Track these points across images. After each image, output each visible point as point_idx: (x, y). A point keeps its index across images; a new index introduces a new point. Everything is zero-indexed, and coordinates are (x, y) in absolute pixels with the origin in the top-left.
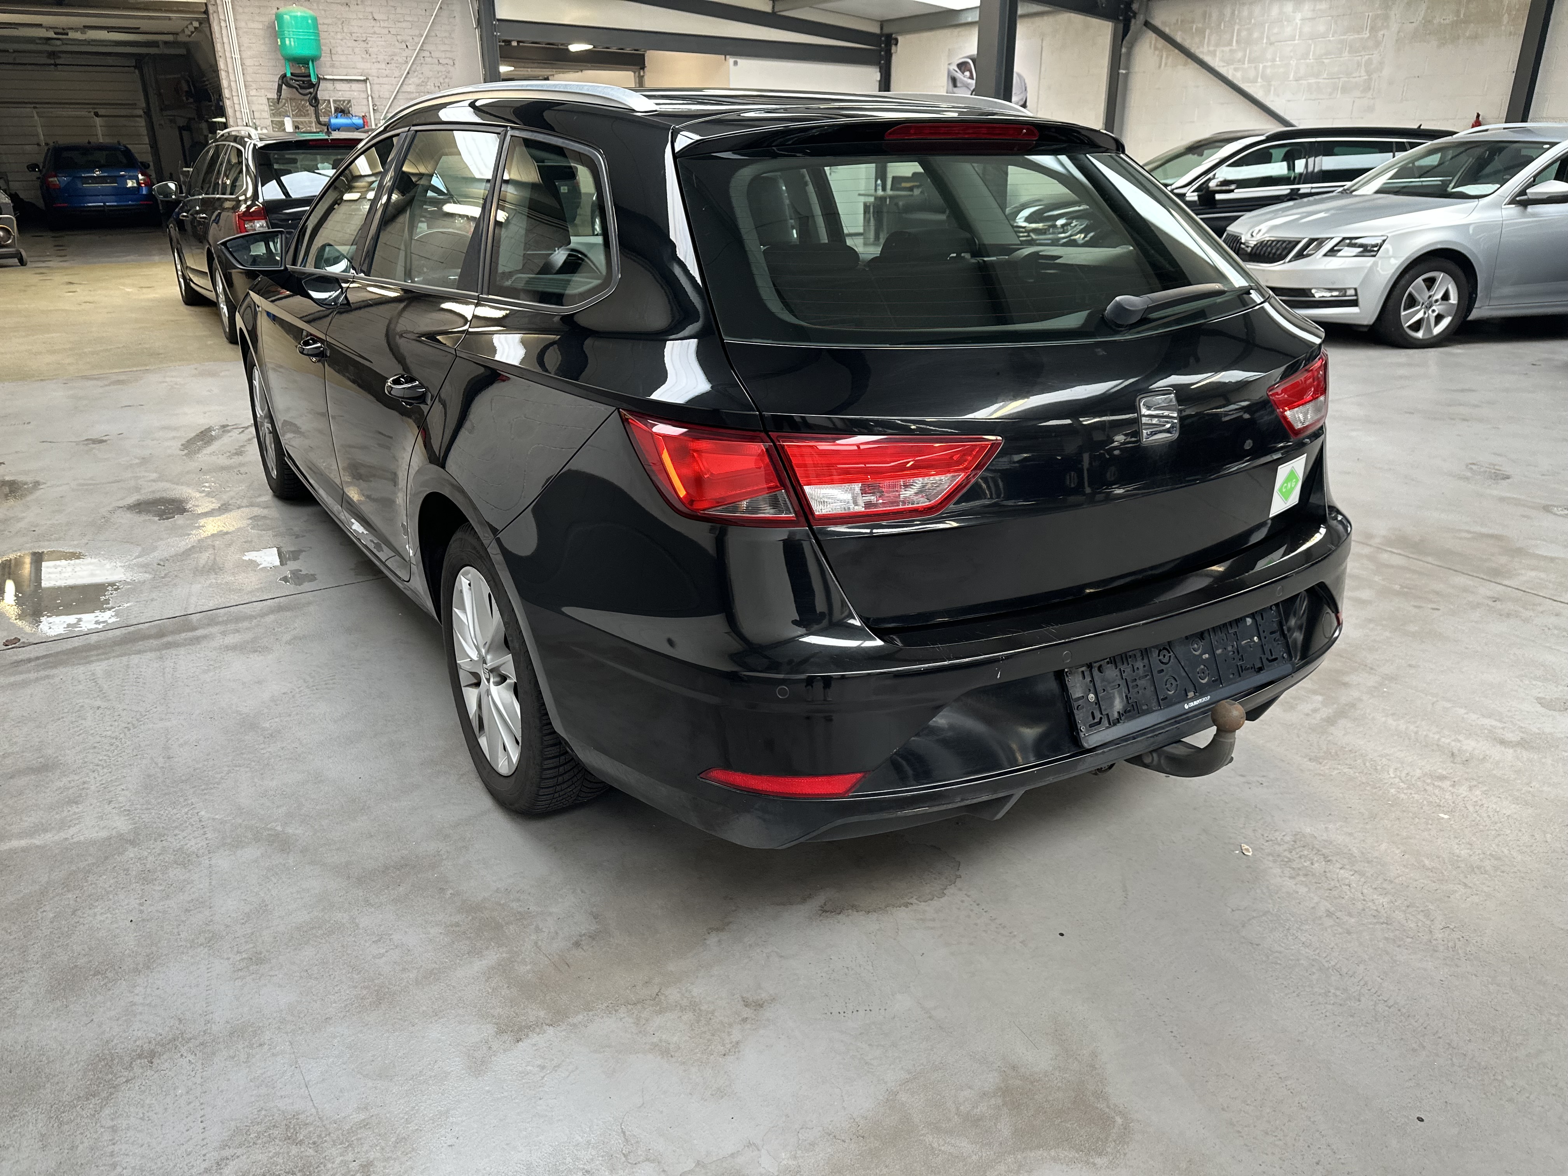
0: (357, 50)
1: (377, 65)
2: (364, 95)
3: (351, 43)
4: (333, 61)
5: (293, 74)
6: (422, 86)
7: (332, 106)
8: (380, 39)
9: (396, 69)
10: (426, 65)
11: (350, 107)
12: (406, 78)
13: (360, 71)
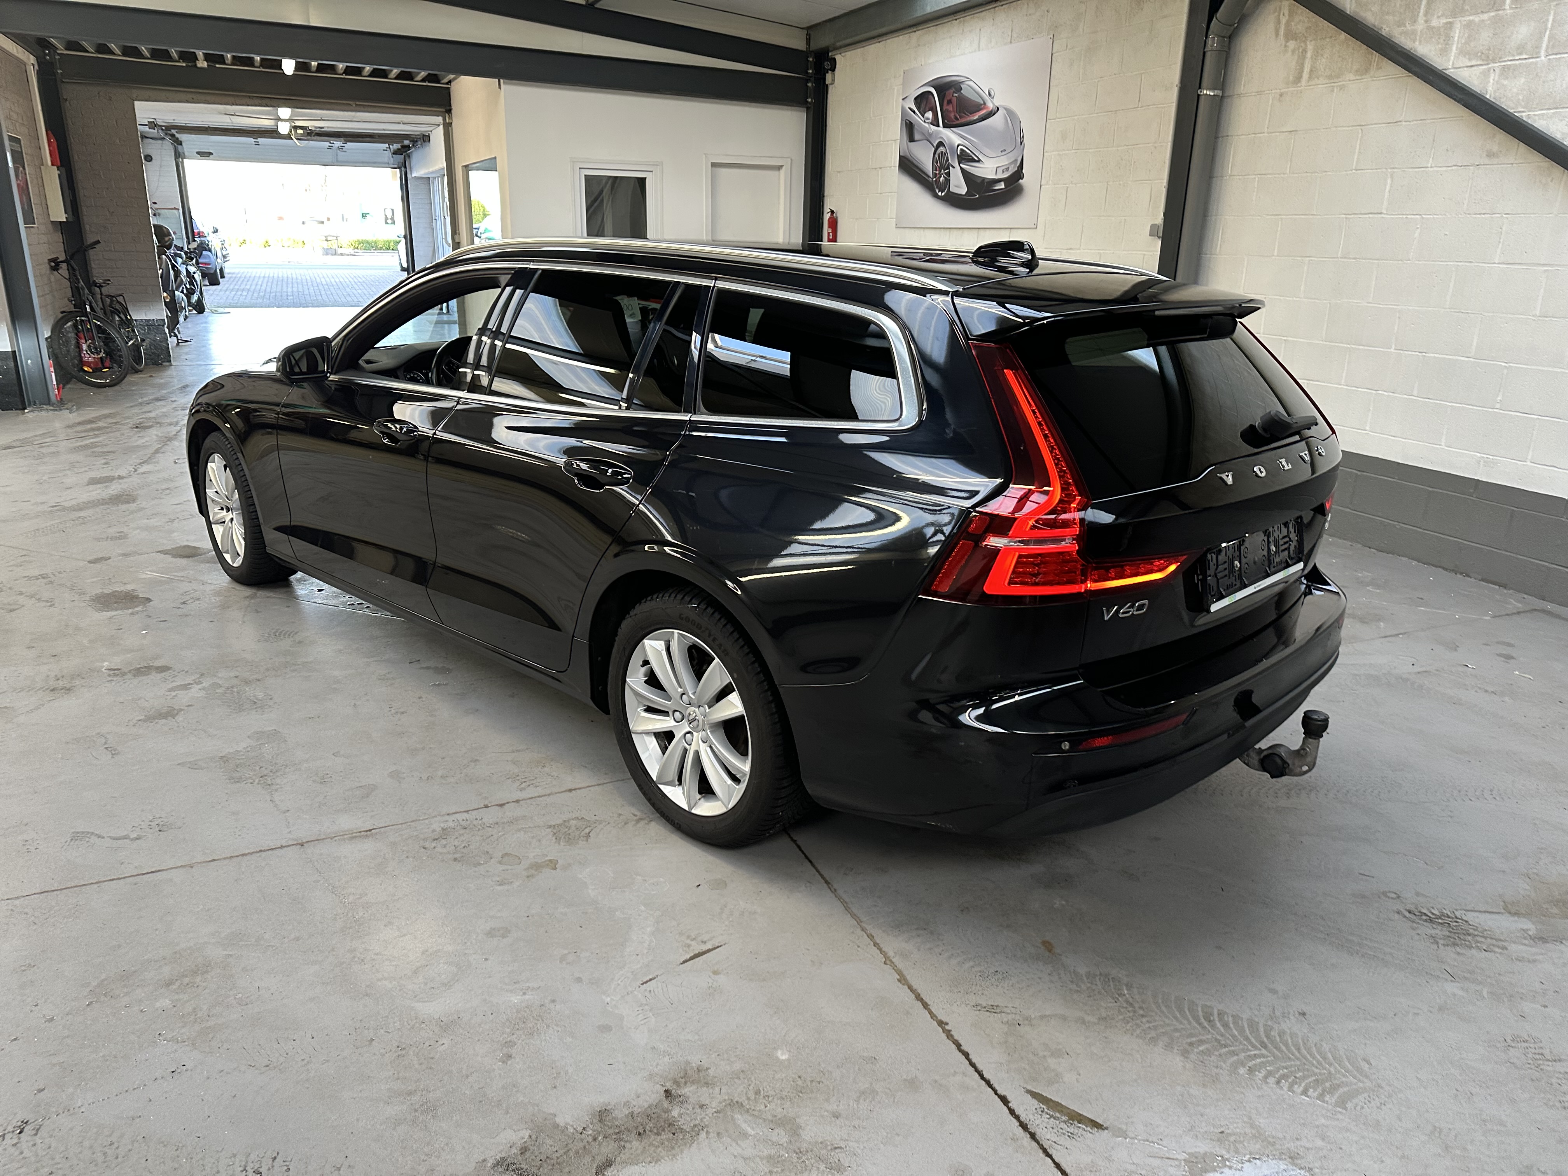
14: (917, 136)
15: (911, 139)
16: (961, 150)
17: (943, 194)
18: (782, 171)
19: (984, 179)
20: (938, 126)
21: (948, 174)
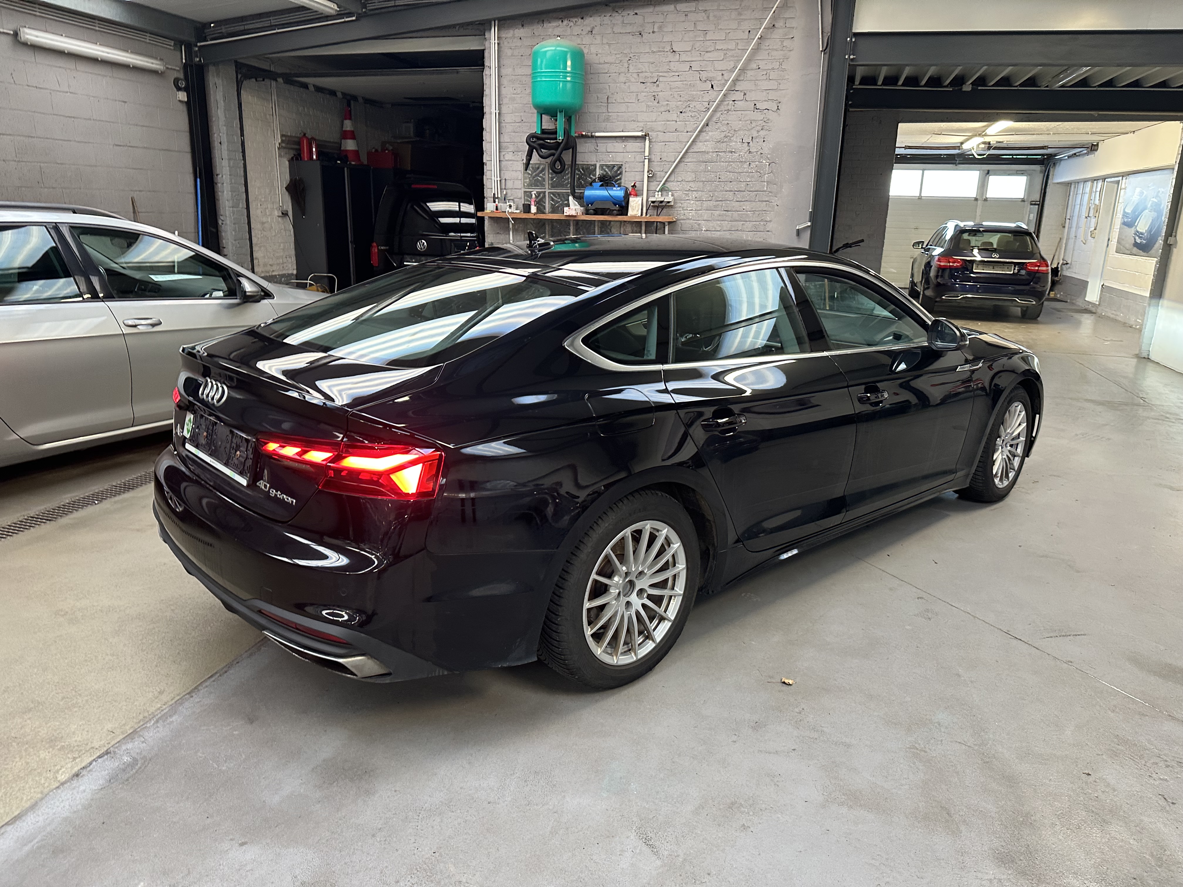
0: (641, 96)
1: (666, 115)
2: (639, 158)
3: (636, 87)
4: (608, 112)
5: (543, 131)
6: (723, 142)
7: (598, 172)
8: (677, 78)
9: (691, 119)
10: (734, 112)
11: (621, 173)
12: (700, 131)
13: (641, 124)
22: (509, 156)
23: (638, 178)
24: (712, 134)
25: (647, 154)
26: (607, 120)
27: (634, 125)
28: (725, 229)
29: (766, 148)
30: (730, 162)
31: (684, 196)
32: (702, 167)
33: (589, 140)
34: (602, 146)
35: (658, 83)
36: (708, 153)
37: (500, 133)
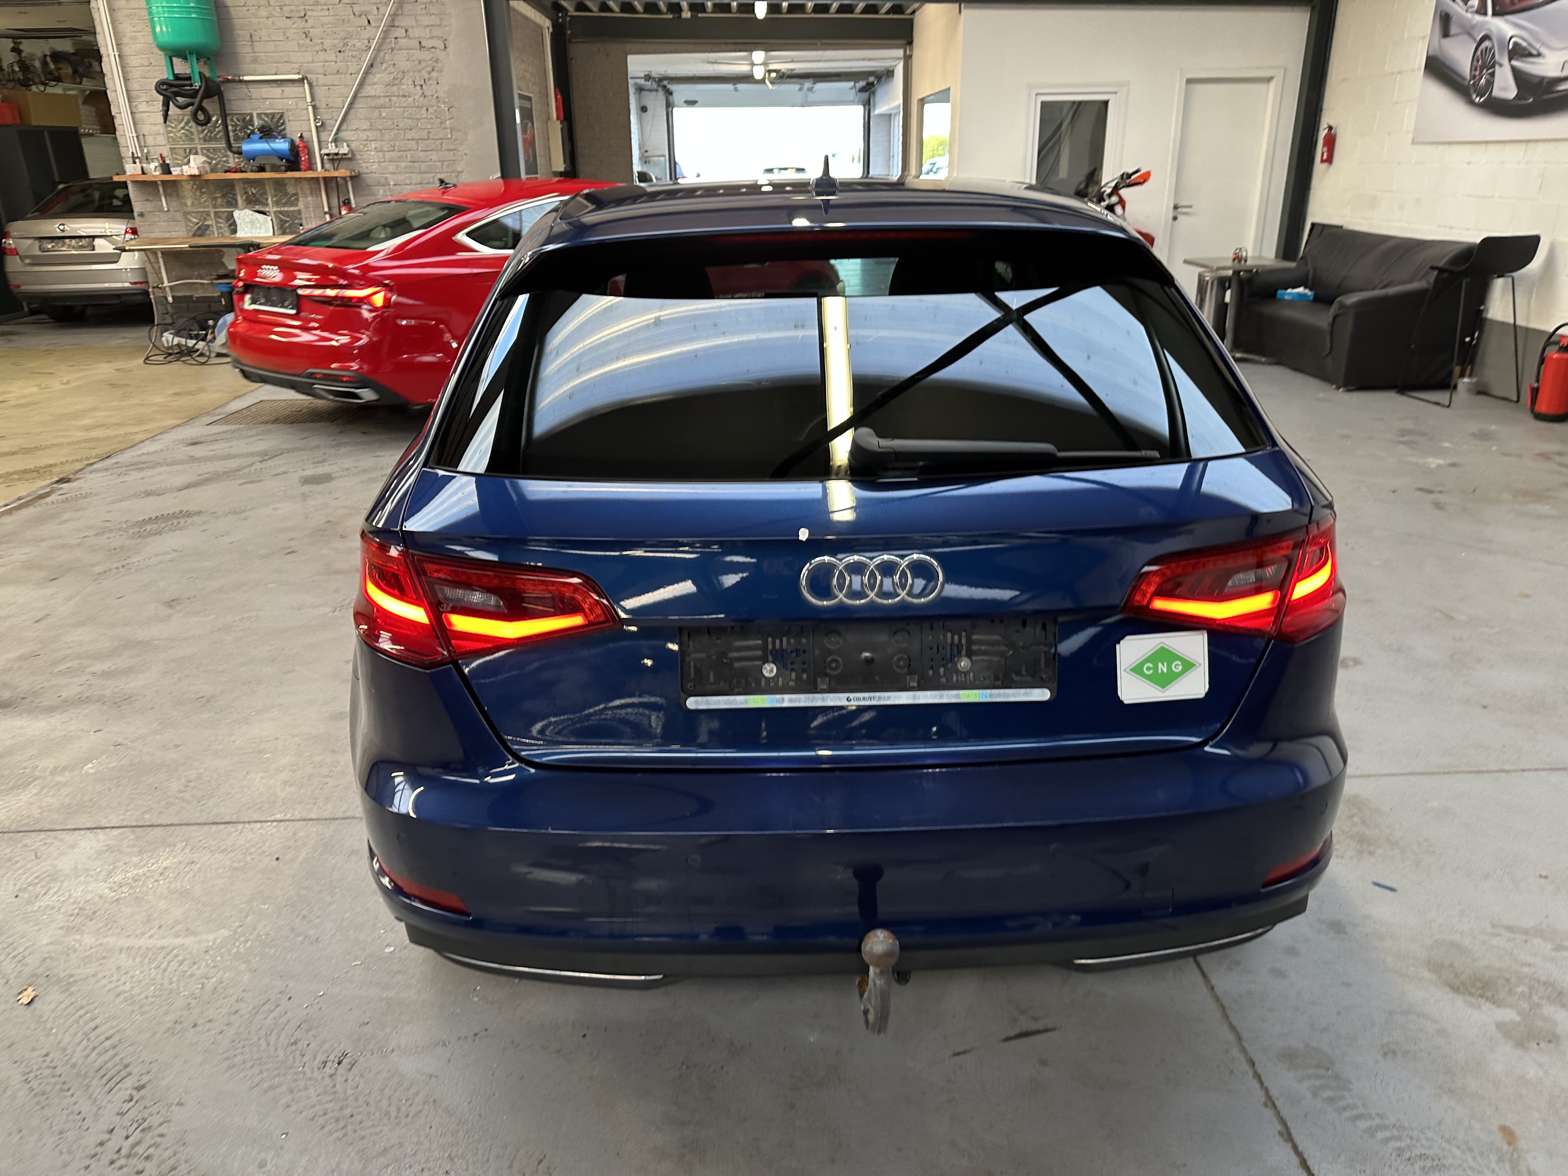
0: (291, 33)
1: (322, 56)
2: (301, 104)
3: (282, 22)
4: (255, 52)
5: (177, 77)
6: (394, 85)
7: (257, 122)
8: (326, 13)
9: (353, 60)
10: (399, 52)
11: (283, 124)
12: (366, 73)
13: (296, 66)
14: (1453, 30)
15: (1446, 34)
16: (1516, 44)
17: (1482, 100)
18: (1272, 84)
19: (1543, 78)
20: (1485, 14)
21: (1493, 75)
22: (142, 107)
23: (305, 128)
24: (379, 77)
25: (309, 99)
26: (255, 61)
27: (289, 66)
28: (414, 182)
29: (442, 90)
30: (405, 107)
31: (362, 147)
32: (376, 114)
33: (238, 86)
34: (255, 92)
35: (306, 17)
36: (379, 97)
37: (126, 80)
